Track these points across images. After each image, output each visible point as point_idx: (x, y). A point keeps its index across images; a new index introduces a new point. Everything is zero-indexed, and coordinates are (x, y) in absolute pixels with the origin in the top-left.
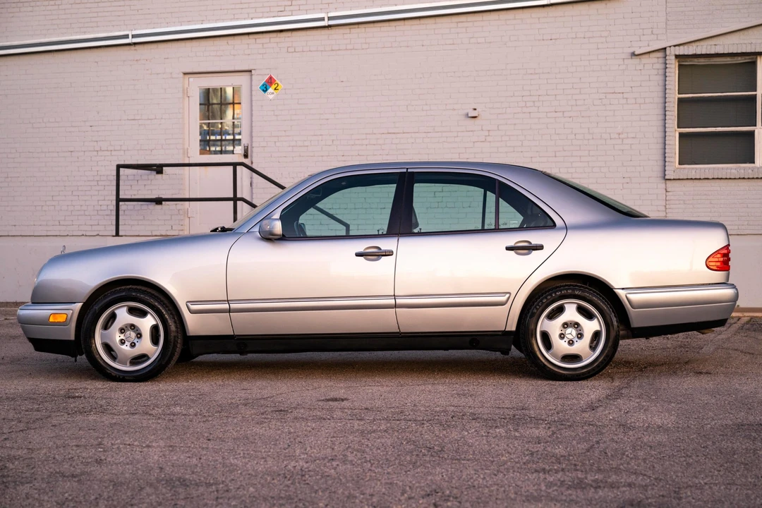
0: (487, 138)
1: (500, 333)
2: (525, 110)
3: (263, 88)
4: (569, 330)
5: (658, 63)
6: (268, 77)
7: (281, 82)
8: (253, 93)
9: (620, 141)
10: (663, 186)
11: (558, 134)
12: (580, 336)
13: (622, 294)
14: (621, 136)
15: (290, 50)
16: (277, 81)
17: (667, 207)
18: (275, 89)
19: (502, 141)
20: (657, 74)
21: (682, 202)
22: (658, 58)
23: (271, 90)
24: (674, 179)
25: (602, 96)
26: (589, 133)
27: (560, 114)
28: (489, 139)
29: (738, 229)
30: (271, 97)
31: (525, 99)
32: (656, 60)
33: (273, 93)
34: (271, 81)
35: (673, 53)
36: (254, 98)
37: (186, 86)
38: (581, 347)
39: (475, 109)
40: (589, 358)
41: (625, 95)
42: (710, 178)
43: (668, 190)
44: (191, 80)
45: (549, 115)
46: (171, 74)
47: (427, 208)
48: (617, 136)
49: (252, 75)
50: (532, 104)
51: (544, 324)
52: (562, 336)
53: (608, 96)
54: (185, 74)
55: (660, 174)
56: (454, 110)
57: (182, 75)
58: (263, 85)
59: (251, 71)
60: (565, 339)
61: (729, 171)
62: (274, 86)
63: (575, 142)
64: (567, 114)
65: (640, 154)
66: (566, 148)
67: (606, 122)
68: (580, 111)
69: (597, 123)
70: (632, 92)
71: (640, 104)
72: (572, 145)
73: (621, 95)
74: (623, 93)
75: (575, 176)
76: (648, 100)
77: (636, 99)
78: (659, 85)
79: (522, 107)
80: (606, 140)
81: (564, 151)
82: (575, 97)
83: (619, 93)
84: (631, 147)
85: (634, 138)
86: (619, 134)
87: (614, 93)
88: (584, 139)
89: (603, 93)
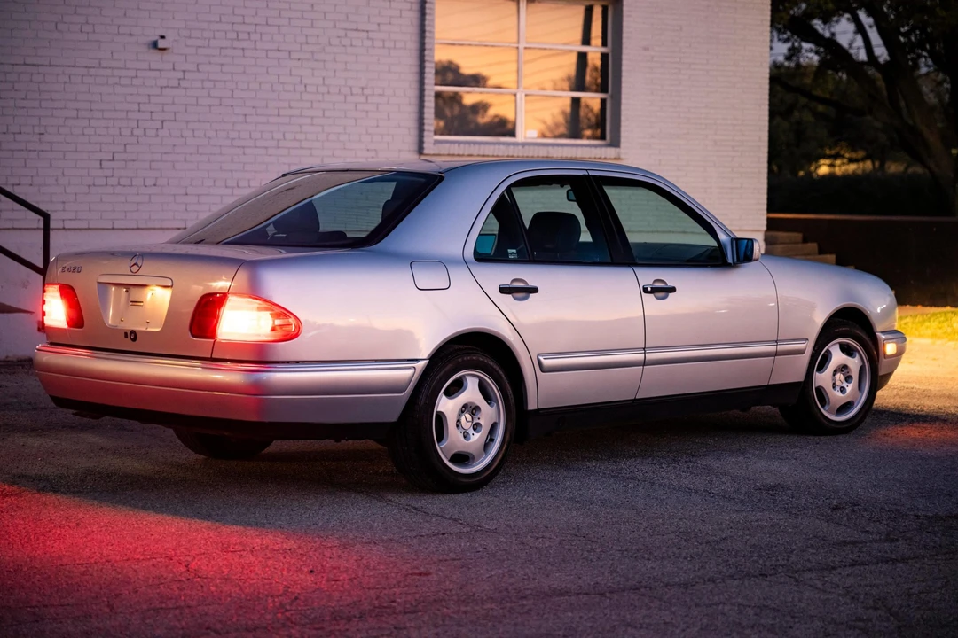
0: (181, 82)
2: (236, 44)
9: (362, 99)
11: (282, 83)
14: (366, 92)
19: (203, 88)
20: (411, 9)
24: (432, 155)
25: (342, 33)
26: (324, 84)
27: (285, 55)
28: (183, 83)
31: (236, 27)
39: (164, 37)
41: (371, 35)
45: (270, 54)
47: (89, 186)
48: (360, 91)
50: (246, 36)
53: (349, 33)
55: (415, 147)
56: (131, 35)
63: (306, 96)
64: (294, 55)
65: (389, 119)
66: (293, 104)
67: (346, 70)
68: (312, 52)
69: (335, 71)
70: (379, 31)
71: (389, 49)
72: (301, 100)
73: (365, 34)
74: (367, 31)
75: (304, 144)
76: (398, 45)
77: (384, 41)
78: (412, 23)
79: (232, 40)
80: (345, 96)
81: (290, 107)
82: (306, 31)
83: (363, 31)
84: (377, 108)
85: (380, 95)
86: (363, 89)
87: (357, 30)
88: (317, 92)
89: (342, 29)
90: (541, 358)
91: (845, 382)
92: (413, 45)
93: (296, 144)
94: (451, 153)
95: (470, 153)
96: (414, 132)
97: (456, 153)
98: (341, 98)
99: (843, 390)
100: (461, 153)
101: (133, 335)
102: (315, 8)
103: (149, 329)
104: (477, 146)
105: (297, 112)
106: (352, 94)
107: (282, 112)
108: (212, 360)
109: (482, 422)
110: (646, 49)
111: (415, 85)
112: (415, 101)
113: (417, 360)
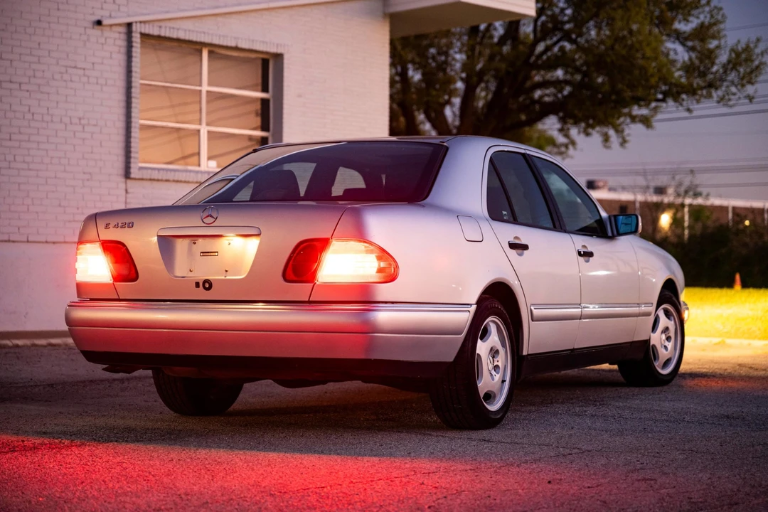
5: (120, 39)
9: (80, 128)
10: (122, 186)
11: (14, 111)
14: (83, 122)
20: (119, 52)
22: (120, 33)
24: (137, 179)
25: (63, 70)
26: (48, 114)
27: (17, 86)
32: (117, 35)
35: (139, 30)
41: (87, 72)
42: (171, 179)
43: (129, 190)
48: (77, 121)
53: (70, 70)
55: (121, 171)
63: (33, 124)
64: (23, 87)
65: (101, 146)
66: (22, 130)
67: (66, 102)
68: (39, 85)
69: (57, 103)
70: (93, 69)
71: (102, 85)
72: (30, 127)
73: (82, 71)
74: (84, 69)
75: (32, 166)
76: (110, 82)
77: (97, 78)
78: (120, 64)
80: (66, 125)
81: (20, 133)
82: (34, 66)
83: (80, 68)
84: (92, 137)
85: (94, 125)
86: (80, 119)
87: (75, 67)
88: (43, 121)
89: (63, 66)
90: (532, 308)
91: (666, 341)
92: (121, 83)
93: (25, 166)
94: (152, 177)
95: (167, 178)
96: (121, 159)
97: (156, 178)
98: (63, 126)
99: (666, 347)
100: (160, 178)
101: (208, 285)
102: (41, 47)
103: (228, 278)
104: (173, 173)
105: (26, 138)
106: (71, 123)
107: (13, 137)
108: (310, 303)
109: (500, 364)
110: (300, 96)
111: (122, 118)
112: (122, 132)
113: (471, 305)
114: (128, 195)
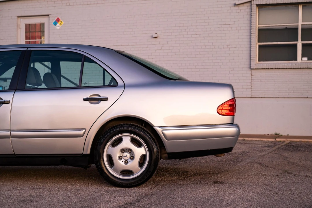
1: (80, 155)
2: (181, 33)
3: (54, 23)
4: (125, 154)
5: (248, 9)
6: (57, 18)
7: (63, 21)
8: (50, 26)
9: (228, 49)
10: (250, 72)
11: (197, 46)
12: (132, 158)
13: (159, 130)
14: (229, 47)
15: (68, 4)
16: (61, 20)
17: (252, 83)
18: (60, 24)
19: (169, 49)
20: (247, 15)
21: (259, 81)
22: (248, 6)
23: (58, 24)
24: (255, 69)
25: (219, 26)
26: (213, 45)
27: (198, 36)
28: (163, 48)
29: (288, 95)
30: (58, 28)
31: (181, 28)
32: (246, 7)
33: (59, 26)
34: (58, 20)
35: (255, 3)
36: (50, 29)
37: (19, 23)
38: (134, 165)
39: (156, 33)
40: (139, 172)
41: (231, 26)
42: (274, 68)
43: (253, 74)
44: (21, 20)
45: (193, 36)
46: (12, 17)
48: (226, 47)
49: (49, 17)
50: (184, 30)
51: (108, 149)
52: (121, 158)
53: (222, 26)
54: (18, 17)
55: (248, 66)
56: (146, 34)
57: (16, 17)
58: (54, 22)
59: (48, 15)
60: (123, 160)
61: (284, 64)
62: (59, 23)
63: (206, 50)
64: (202, 36)
65: (238, 56)
67: (221, 39)
68: (208, 34)
69: (217, 40)
70: (234, 24)
71: (238, 30)
72: (204, 51)
73: (229, 26)
74: (230, 25)
75: (205, 67)
76: (242, 28)
77: (236, 27)
78: (248, 20)
79: (179, 32)
80: (221, 49)
81: (200, 54)
82: (206, 27)
83: (228, 25)
84: (234, 52)
85: (235, 48)
87: (225, 24)
88: (210, 48)
89: (220, 25)
93: (202, 67)
96: (248, 61)
97: (266, 68)
105: (202, 56)
106: (224, 48)
107: (197, 56)
111: (248, 43)
112: (248, 49)
114: (252, 76)
